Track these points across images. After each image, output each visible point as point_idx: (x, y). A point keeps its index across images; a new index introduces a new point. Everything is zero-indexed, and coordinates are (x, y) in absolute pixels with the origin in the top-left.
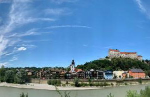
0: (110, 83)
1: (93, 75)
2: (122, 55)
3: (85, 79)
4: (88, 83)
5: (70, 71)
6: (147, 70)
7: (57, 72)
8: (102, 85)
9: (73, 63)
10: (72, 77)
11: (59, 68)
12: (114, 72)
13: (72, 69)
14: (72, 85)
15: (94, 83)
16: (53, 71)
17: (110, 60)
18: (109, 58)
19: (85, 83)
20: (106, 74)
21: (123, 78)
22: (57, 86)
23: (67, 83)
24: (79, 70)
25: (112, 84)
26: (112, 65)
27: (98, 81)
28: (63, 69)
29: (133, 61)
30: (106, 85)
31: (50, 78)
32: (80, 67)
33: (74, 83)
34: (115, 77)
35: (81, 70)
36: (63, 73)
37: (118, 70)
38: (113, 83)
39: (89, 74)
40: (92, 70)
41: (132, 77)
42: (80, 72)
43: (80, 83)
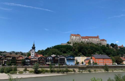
0: (71, 69)
1: (55, 61)
2: (84, 40)
3: (45, 66)
4: (49, 69)
5: (30, 57)
6: (113, 56)
7: (14, 58)
8: (63, 72)
9: (34, 48)
10: (32, 63)
11: (17, 53)
12: (76, 58)
13: (33, 55)
14: (31, 72)
15: (56, 69)
16: (8, 56)
17: (71, 45)
18: (70, 43)
19: (46, 69)
20: (67, 60)
21: (86, 64)
22: (12, 73)
23: (26, 70)
24: (39, 56)
25: (74, 71)
26: (74, 50)
27: (60, 67)
28: (22, 54)
29: (96, 46)
30: (67, 71)
31: (3, 65)
32: (40, 52)
33: (33, 70)
34: (78, 63)
35: (42, 56)
36: (21, 58)
37: (80, 56)
38: (75, 69)
39: (50, 60)
40: (53, 56)
41: (96, 64)
42: (41, 58)
43: (40, 69)
